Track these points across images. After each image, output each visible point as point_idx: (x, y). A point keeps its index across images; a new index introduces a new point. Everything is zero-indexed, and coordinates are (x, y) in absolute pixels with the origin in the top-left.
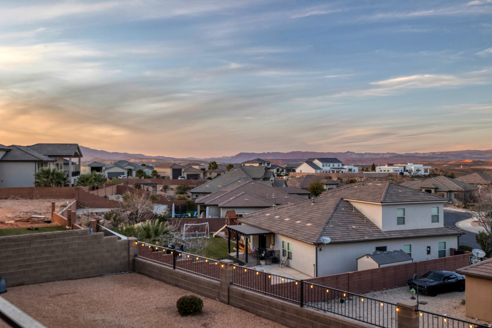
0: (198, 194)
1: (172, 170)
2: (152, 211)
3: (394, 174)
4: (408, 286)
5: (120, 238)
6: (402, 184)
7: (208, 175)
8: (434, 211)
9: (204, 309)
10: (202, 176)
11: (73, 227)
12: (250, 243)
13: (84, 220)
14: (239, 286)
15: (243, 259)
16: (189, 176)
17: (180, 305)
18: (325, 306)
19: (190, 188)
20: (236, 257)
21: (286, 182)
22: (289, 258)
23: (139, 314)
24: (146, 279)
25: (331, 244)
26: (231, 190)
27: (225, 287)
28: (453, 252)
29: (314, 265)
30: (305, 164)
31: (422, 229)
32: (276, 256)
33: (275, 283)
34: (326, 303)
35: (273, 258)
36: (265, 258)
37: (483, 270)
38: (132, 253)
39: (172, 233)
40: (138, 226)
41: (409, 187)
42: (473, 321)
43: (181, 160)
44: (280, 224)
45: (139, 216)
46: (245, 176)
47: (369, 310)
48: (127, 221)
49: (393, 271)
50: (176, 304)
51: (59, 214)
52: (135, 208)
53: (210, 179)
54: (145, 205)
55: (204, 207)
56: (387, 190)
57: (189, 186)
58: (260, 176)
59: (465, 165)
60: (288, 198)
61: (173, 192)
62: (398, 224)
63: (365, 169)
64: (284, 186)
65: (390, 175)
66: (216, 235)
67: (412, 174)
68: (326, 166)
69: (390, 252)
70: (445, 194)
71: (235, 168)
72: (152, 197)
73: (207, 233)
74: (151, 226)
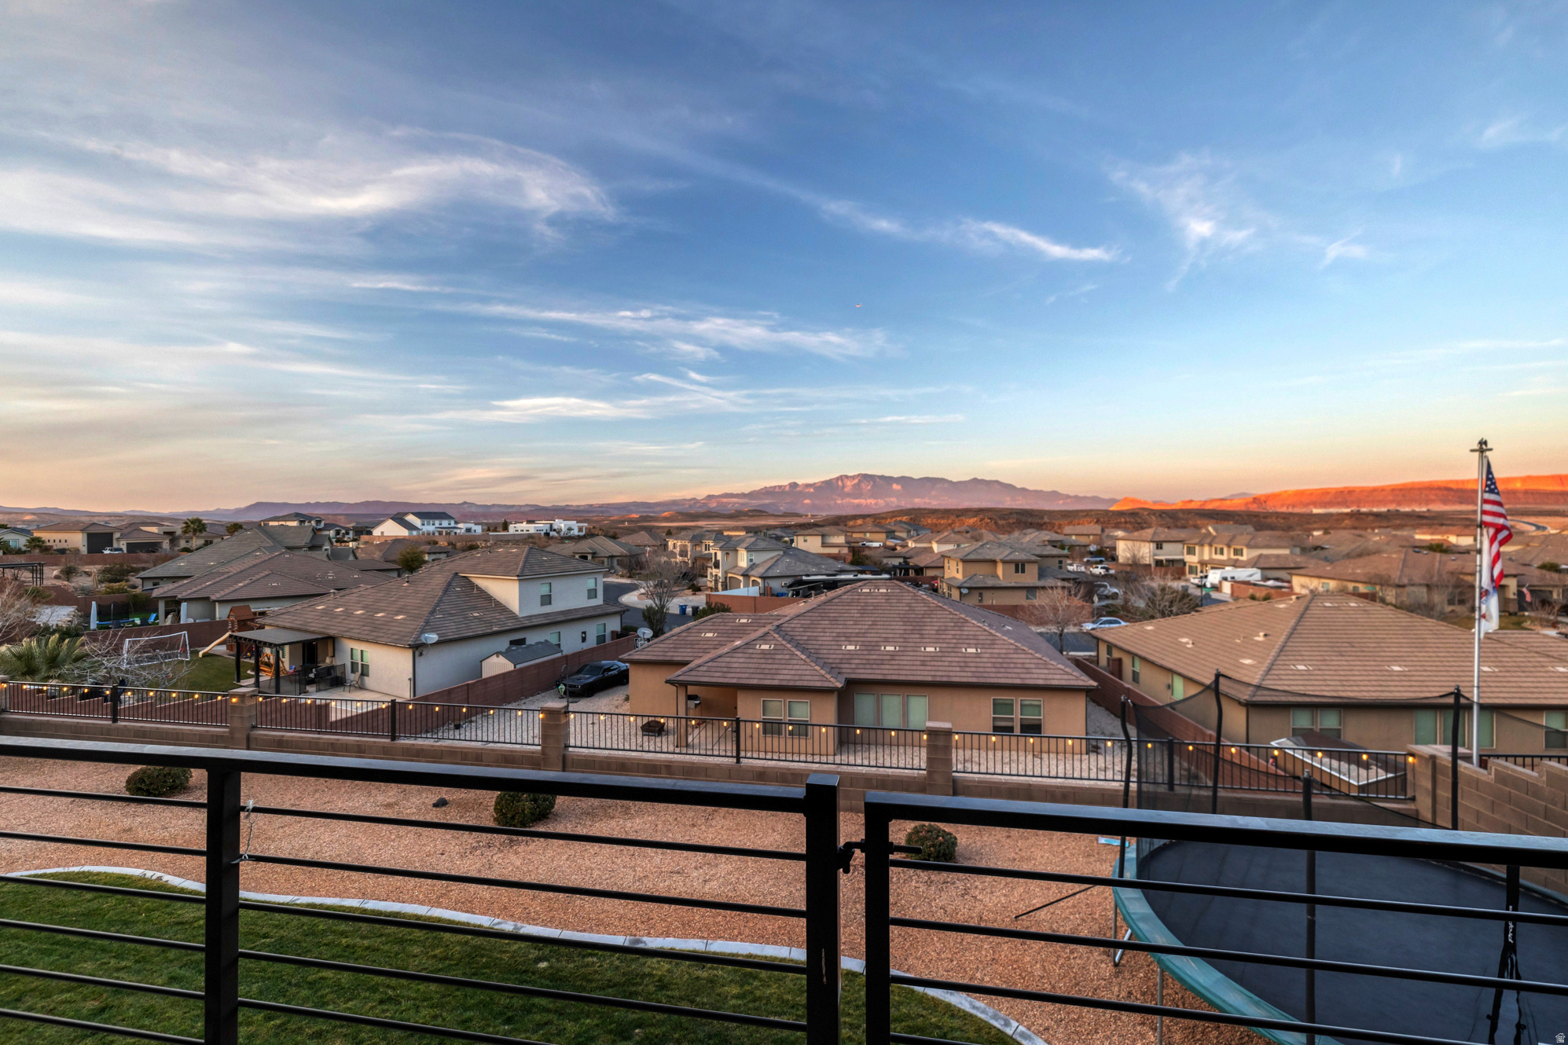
0: (157, 581)
1: (85, 536)
2: (33, 620)
3: (535, 536)
6: (548, 549)
7: (183, 544)
8: (590, 583)
9: (193, 781)
10: (166, 545)
12: (283, 659)
14: (272, 729)
15: (269, 687)
16: (132, 548)
19: (137, 571)
21: (356, 551)
22: (365, 672)
25: (438, 643)
26: (239, 570)
28: (616, 635)
29: (410, 679)
30: (390, 521)
31: (575, 610)
32: (339, 674)
33: (339, 718)
35: (331, 679)
36: (317, 680)
37: (651, 653)
41: (557, 553)
43: (109, 515)
44: (346, 622)
46: (269, 543)
50: (124, 784)
53: (187, 550)
55: (173, 605)
56: (527, 558)
57: (135, 566)
58: (302, 543)
59: (631, 521)
60: (359, 578)
61: (91, 579)
62: (542, 605)
63: (491, 529)
64: (351, 558)
65: (531, 536)
66: (207, 653)
67: (562, 534)
68: (429, 524)
69: (531, 645)
70: (606, 560)
71: (246, 530)
72: (33, 592)
73: (185, 651)
74: (36, 651)
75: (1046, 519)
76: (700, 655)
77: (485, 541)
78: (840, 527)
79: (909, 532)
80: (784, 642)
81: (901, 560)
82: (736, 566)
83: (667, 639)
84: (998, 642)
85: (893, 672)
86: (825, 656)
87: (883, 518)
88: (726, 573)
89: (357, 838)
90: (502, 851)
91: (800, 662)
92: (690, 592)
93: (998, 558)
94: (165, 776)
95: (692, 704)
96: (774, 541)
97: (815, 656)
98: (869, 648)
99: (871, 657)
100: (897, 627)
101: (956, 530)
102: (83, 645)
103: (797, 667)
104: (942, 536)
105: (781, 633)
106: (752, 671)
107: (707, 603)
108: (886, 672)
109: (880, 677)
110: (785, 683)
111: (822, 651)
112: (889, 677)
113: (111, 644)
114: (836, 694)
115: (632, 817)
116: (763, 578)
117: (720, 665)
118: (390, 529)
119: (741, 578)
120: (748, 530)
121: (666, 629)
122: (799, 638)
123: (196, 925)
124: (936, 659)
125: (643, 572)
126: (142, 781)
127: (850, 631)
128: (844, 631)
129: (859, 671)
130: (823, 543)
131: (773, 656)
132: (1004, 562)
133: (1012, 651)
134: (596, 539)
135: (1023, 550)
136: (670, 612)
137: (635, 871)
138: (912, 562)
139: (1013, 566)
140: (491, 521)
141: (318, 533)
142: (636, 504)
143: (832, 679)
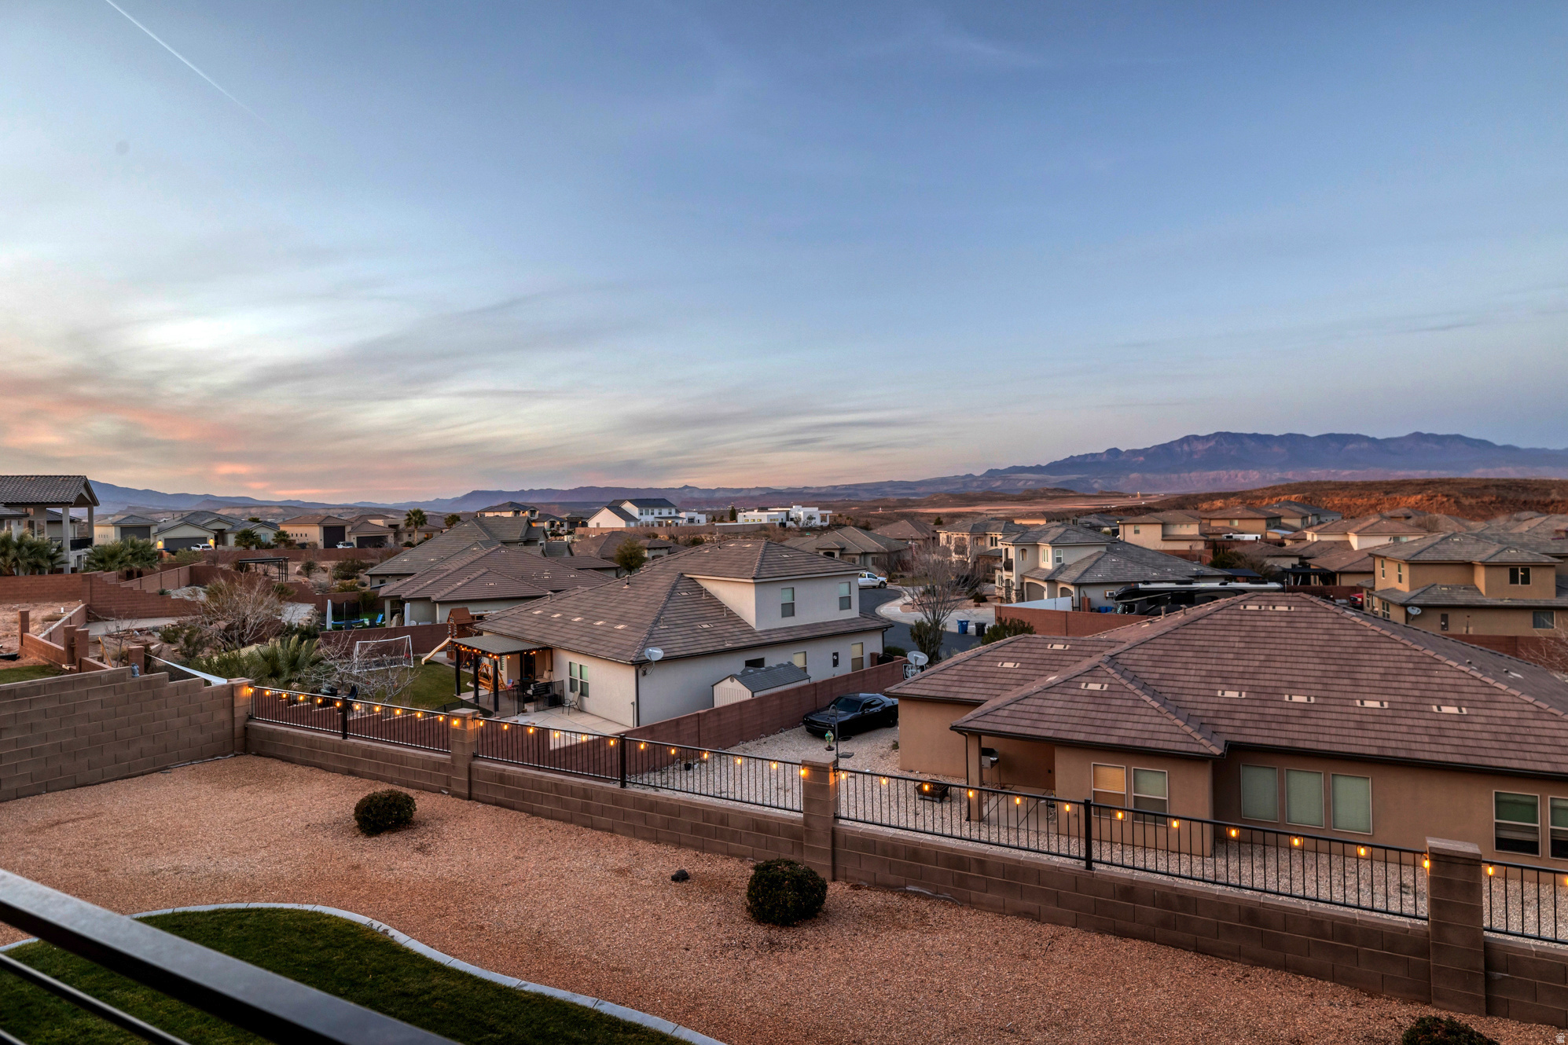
0: (383, 578)
1: (322, 528)
2: (279, 618)
3: (769, 526)
4: (804, 727)
5: (208, 683)
6: (786, 543)
7: (405, 538)
8: (843, 589)
9: (416, 815)
10: (391, 539)
11: (82, 666)
12: (501, 671)
13: (111, 647)
14: (492, 761)
15: (488, 703)
16: (362, 542)
17: (362, 813)
18: (656, 778)
19: (366, 567)
20: (472, 702)
21: (571, 546)
22: (584, 693)
23: (265, 844)
24: (276, 766)
25: (664, 660)
26: (457, 567)
27: (462, 765)
28: (877, 659)
29: (633, 703)
30: (606, 510)
31: (824, 623)
32: (557, 692)
33: (557, 747)
34: (658, 773)
35: (550, 697)
36: (534, 697)
37: (927, 687)
38: (240, 713)
39: (331, 662)
40: (250, 653)
41: (800, 548)
42: (912, 776)
43: (342, 507)
44: (564, 630)
45: (248, 632)
46: (485, 537)
47: (738, 777)
48: (219, 643)
49: (778, 702)
50: (353, 811)
51: (40, 638)
52: (239, 614)
53: (409, 545)
54: (262, 607)
55: (398, 604)
56: (763, 555)
57: (364, 561)
58: (517, 537)
59: (886, 506)
60: (575, 578)
61: (327, 575)
62: (783, 616)
63: (717, 519)
64: (567, 554)
65: (763, 527)
66: (428, 660)
67: (801, 524)
68: (647, 514)
69: (770, 668)
70: (857, 558)
71: (464, 522)
72: (278, 588)
73: (409, 657)
74: (280, 651)
75: (1554, 495)
76: (998, 692)
77: (711, 533)
78: (1189, 512)
79: (1305, 518)
80: (1124, 682)
81: (1296, 561)
82: (1037, 568)
83: (949, 668)
84: (1501, 698)
85: (1308, 736)
86: (1189, 705)
87: (1257, 497)
88: (1022, 577)
89: (588, 911)
90: (760, 957)
91: (1150, 712)
92: (971, 602)
93: (1476, 559)
94: (390, 806)
95: (987, 760)
96: (1091, 533)
97: (1173, 704)
98: (1264, 696)
99: (1267, 711)
100: (1311, 666)
101: (1387, 513)
102: (318, 647)
103: (1147, 719)
104: (1365, 524)
105: (1117, 666)
106: (1075, 720)
107: (999, 619)
108: (1296, 735)
109: (1284, 743)
110: (1128, 742)
111: (1184, 698)
112: (1301, 745)
113: (342, 647)
114: (1210, 762)
115: (932, 931)
116: (1078, 585)
117: (1028, 708)
118: (605, 520)
119: (1045, 585)
120: (1050, 517)
121: (943, 654)
122: (1146, 675)
123: (421, 999)
124: (1384, 720)
125: (905, 574)
126: (368, 810)
127: (1230, 668)
128: (1220, 668)
129: (1247, 731)
130: (1163, 536)
131: (1108, 701)
132: (1488, 565)
133: (1531, 716)
134: (844, 530)
135: (1524, 546)
136: (948, 629)
137: (946, 1017)
138: (1315, 564)
139: (1506, 573)
140: (715, 509)
141: (534, 525)
142: (891, 484)
143: (1204, 741)
